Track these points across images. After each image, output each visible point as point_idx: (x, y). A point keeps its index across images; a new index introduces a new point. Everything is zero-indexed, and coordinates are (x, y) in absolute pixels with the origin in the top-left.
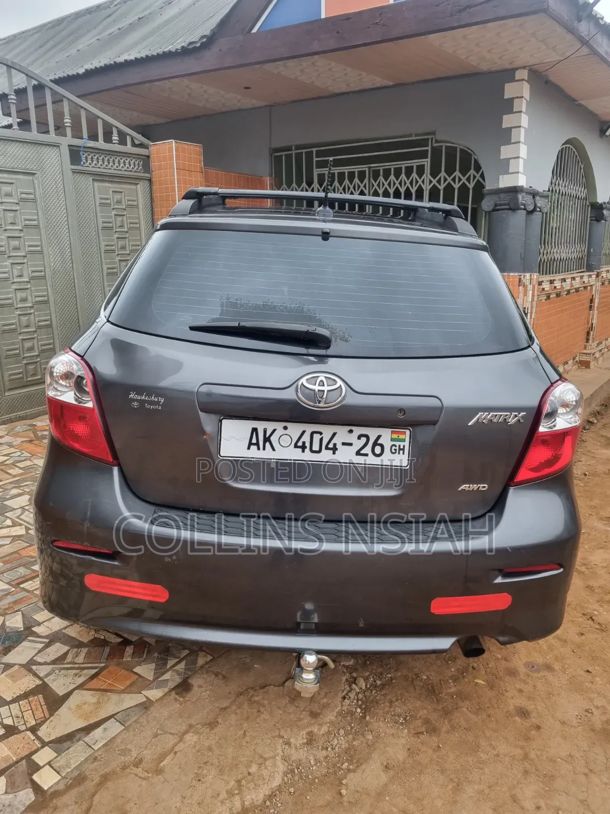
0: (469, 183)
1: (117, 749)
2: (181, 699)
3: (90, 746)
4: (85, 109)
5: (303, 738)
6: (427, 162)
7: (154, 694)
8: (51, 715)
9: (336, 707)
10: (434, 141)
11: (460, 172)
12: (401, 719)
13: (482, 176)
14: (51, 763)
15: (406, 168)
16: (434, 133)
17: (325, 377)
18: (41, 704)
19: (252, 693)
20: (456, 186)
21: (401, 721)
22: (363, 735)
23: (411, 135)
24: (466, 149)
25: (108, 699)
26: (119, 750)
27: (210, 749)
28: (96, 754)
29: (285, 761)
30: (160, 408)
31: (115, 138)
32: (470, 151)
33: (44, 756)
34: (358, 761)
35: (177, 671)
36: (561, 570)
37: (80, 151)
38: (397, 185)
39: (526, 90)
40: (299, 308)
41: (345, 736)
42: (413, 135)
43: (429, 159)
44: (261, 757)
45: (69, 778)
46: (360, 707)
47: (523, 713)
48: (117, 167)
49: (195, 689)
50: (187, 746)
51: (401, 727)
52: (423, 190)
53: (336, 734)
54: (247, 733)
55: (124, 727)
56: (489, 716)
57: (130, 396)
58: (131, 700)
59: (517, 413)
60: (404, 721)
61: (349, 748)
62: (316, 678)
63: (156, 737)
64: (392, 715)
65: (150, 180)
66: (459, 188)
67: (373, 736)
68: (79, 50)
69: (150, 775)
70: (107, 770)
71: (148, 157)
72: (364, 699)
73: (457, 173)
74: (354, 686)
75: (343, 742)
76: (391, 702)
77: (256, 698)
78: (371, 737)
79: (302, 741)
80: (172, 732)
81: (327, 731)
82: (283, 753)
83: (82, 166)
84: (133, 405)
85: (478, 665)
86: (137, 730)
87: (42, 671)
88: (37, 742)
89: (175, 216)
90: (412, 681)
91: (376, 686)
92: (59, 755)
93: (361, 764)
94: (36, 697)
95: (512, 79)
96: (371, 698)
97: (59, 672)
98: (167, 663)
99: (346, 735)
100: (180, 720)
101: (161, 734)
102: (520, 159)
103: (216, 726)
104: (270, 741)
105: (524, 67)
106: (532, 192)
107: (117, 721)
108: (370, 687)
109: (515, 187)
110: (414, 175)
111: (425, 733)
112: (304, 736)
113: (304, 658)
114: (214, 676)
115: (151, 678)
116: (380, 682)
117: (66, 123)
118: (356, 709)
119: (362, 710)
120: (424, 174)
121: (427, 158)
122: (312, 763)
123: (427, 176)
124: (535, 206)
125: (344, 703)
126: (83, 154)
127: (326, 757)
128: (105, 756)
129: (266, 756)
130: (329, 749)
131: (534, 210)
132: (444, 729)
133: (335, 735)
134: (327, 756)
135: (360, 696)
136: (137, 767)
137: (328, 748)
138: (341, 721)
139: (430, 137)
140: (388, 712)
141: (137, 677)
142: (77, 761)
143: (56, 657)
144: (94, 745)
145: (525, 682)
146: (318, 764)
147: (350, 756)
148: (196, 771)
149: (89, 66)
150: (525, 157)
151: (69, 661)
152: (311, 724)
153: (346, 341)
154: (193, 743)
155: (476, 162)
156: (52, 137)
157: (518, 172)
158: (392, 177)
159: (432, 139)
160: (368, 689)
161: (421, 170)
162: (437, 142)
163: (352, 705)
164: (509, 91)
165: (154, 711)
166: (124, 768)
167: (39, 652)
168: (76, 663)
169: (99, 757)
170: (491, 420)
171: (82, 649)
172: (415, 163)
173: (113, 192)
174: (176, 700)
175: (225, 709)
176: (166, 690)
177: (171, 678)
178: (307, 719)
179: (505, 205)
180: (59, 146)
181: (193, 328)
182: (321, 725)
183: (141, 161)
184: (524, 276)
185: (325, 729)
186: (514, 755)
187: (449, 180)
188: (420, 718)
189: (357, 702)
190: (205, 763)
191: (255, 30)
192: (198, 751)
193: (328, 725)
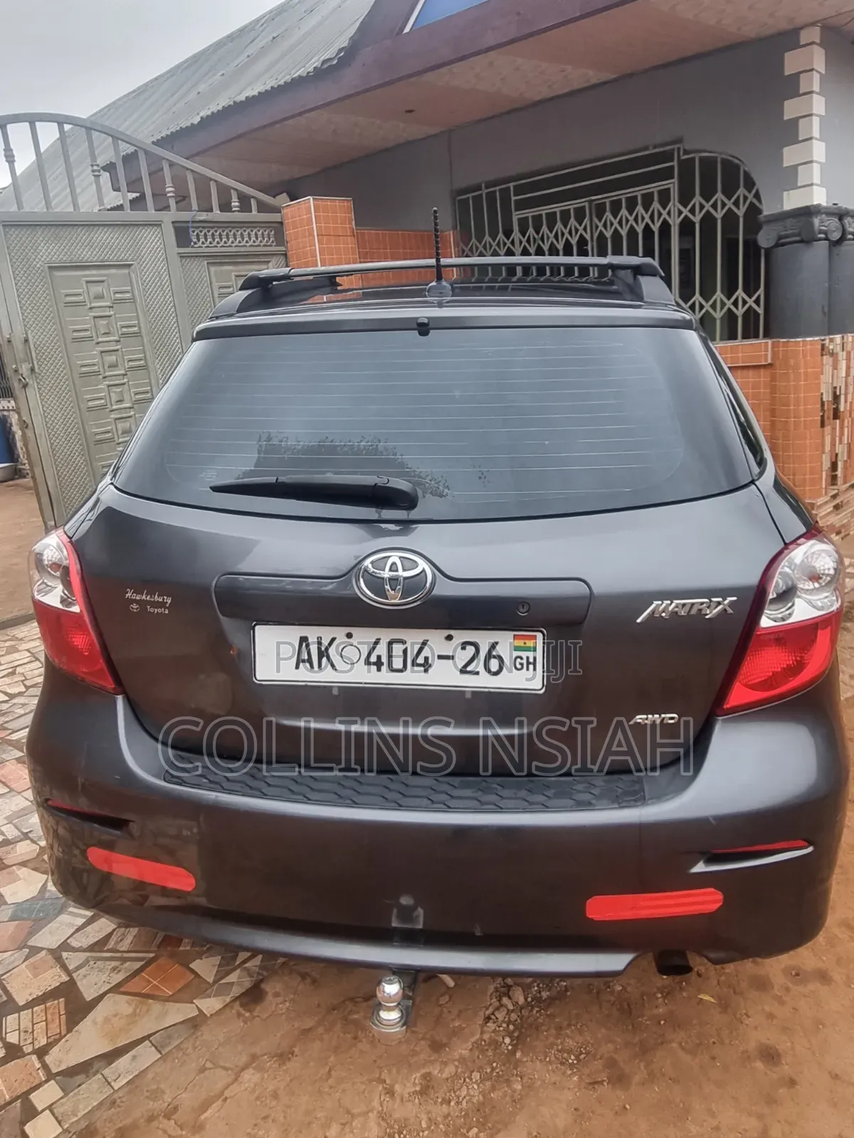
0: (738, 208)
1: (145, 1089)
2: (247, 1014)
3: (109, 1084)
4: (192, 171)
5: (414, 1084)
6: (673, 185)
7: (210, 1005)
8: (69, 1030)
9: (473, 1035)
10: (681, 153)
11: (723, 193)
12: (573, 1057)
13: (757, 196)
14: (53, 1107)
15: (643, 195)
16: (679, 141)
17: (400, 558)
18: (59, 1012)
19: (350, 1005)
20: (719, 215)
21: (570, 1061)
22: (508, 1082)
23: (646, 148)
24: (730, 158)
25: (148, 1010)
26: (147, 1091)
27: (275, 1095)
28: (116, 1096)
29: (383, 1119)
30: (167, 612)
31: (235, 204)
32: (736, 161)
33: (45, 1096)
34: (493, 1126)
35: (247, 970)
36: (810, 849)
37: (188, 227)
38: (632, 222)
39: (818, 59)
40: (371, 448)
41: (481, 1082)
42: (651, 148)
43: (675, 180)
44: (348, 1112)
45: (73, 1132)
46: (510, 1035)
47: (770, 1056)
48: (240, 242)
49: (270, 997)
50: (242, 1089)
51: (569, 1072)
52: (669, 226)
53: (467, 1080)
54: (333, 1073)
55: (159, 1056)
56: (713, 1058)
57: (127, 595)
58: (178, 1013)
59: (720, 599)
60: (575, 1062)
61: (483, 1104)
62: (401, 1017)
63: (203, 1072)
64: (558, 1050)
65: (285, 255)
66: (723, 218)
67: (522, 1086)
68: (199, 93)
69: (184, 1133)
70: (128, 1121)
71: (281, 223)
72: (519, 1021)
73: (719, 196)
74: (505, 1000)
75: (476, 1094)
76: (559, 1028)
77: (356, 1016)
78: (519, 1087)
79: (413, 1090)
80: (227, 1065)
81: (453, 1074)
82: (381, 1106)
83: (192, 247)
84: (132, 608)
85: (707, 969)
86: (177, 1061)
87: (73, 960)
88: (41, 1073)
89: (217, 318)
90: (598, 993)
91: (538, 1000)
92: (66, 1095)
93: (499, 1131)
94: (56, 1002)
95: (797, 45)
96: (529, 1020)
97: (95, 963)
98: (237, 955)
99: (482, 1080)
100: (240, 1047)
101: (210, 1069)
102: (815, 164)
103: (289, 1059)
104: (364, 1087)
105: (813, 24)
106: (836, 211)
107: (153, 1045)
108: (532, 1001)
109: (807, 207)
110: (656, 205)
111: (605, 1084)
112: (417, 1081)
113: (381, 987)
114: (300, 979)
115: (211, 980)
116: (548, 993)
117: (169, 192)
118: (503, 1039)
119: (512, 1041)
120: (669, 201)
121: (673, 178)
122: (424, 1125)
123: (674, 204)
124: (844, 232)
125: (485, 1028)
126: (193, 232)
127: (446, 1117)
128: (127, 1101)
129: (355, 1111)
130: (452, 1104)
131: (843, 239)
132: (636, 1079)
133: (465, 1080)
134: (449, 1115)
135: (514, 1016)
136: (169, 1119)
137: (450, 1102)
138: (478, 1057)
139: (676, 146)
140: (552, 1046)
141: (193, 976)
142: (86, 1107)
143: (97, 940)
144: (115, 1081)
145: (781, 1002)
146: (432, 1128)
147: (484, 1117)
148: (249, 1130)
149: (205, 113)
150: (823, 160)
151: (110, 947)
152: (430, 1061)
153: (441, 496)
154: (252, 1085)
155: (747, 175)
156: (151, 214)
157: (812, 185)
158: (624, 212)
159: (679, 149)
160: (528, 1004)
161: (665, 197)
162: (686, 152)
163: (500, 1031)
164: (792, 62)
165: (206, 1034)
166: (151, 1119)
167: (78, 930)
168: (118, 951)
169: (119, 1101)
170: (676, 613)
171: (131, 929)
172: (654, 187)
173: (237, 276)
174: (239, 1015)
175: (306, 1032)
176: (228, 999)
177: (238, 980)
178: (425, 1053)
179: (793, 235)
180: (160, 225)
181: (216, 489)
182: (445, 1064)
183: (271, 231)
184: (831, 340)
185: (450, 1070)
186: (745, 1130)
187: (708, 206)
188: (600, 1059)
189: (508, 1026)
190: (265, 1118)
191: (407, 30)
192: (257, 1098)
193: (456, 1063)
